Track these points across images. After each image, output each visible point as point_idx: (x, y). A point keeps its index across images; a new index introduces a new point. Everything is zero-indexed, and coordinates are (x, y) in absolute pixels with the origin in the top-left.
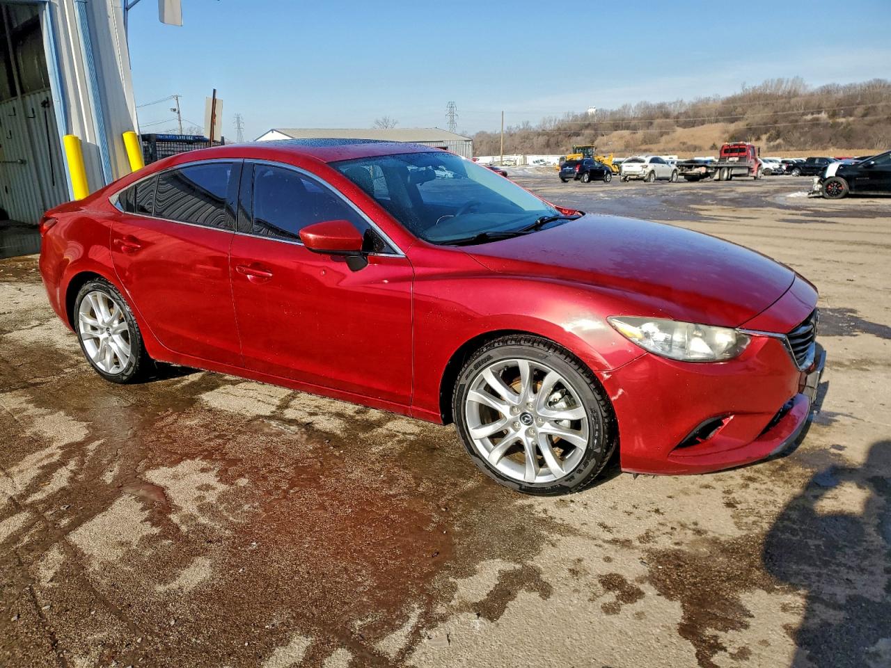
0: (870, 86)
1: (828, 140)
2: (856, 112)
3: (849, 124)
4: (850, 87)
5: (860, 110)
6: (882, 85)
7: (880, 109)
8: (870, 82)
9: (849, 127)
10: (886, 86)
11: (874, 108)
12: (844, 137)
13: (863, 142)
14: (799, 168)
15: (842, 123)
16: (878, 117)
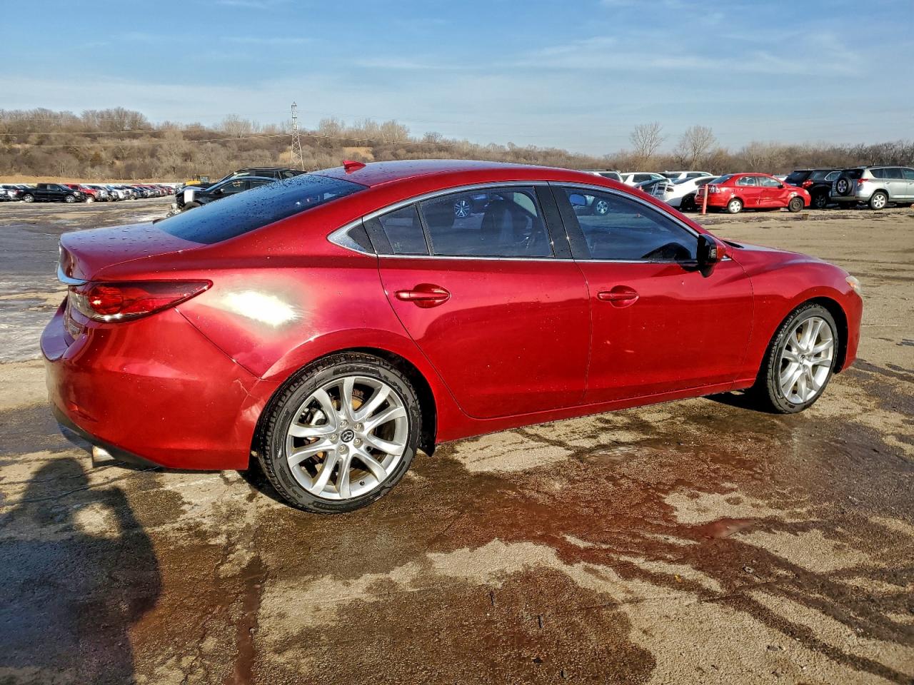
0: (36, 115)
1: (10, 167)
2: (30, 139)
3: (27, 151)
4: (18, 114)
5: (34, 138)
6: (48, 114)
7: (53, 138)
8: (35, 111)
9: (28, 154)
10: (52, 116)
11: (47, 137)
12: (26, 164)
13: (47, 170)
14: (31, 195)
15: (19, 150)
16: (54, 146)
